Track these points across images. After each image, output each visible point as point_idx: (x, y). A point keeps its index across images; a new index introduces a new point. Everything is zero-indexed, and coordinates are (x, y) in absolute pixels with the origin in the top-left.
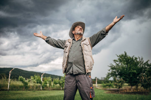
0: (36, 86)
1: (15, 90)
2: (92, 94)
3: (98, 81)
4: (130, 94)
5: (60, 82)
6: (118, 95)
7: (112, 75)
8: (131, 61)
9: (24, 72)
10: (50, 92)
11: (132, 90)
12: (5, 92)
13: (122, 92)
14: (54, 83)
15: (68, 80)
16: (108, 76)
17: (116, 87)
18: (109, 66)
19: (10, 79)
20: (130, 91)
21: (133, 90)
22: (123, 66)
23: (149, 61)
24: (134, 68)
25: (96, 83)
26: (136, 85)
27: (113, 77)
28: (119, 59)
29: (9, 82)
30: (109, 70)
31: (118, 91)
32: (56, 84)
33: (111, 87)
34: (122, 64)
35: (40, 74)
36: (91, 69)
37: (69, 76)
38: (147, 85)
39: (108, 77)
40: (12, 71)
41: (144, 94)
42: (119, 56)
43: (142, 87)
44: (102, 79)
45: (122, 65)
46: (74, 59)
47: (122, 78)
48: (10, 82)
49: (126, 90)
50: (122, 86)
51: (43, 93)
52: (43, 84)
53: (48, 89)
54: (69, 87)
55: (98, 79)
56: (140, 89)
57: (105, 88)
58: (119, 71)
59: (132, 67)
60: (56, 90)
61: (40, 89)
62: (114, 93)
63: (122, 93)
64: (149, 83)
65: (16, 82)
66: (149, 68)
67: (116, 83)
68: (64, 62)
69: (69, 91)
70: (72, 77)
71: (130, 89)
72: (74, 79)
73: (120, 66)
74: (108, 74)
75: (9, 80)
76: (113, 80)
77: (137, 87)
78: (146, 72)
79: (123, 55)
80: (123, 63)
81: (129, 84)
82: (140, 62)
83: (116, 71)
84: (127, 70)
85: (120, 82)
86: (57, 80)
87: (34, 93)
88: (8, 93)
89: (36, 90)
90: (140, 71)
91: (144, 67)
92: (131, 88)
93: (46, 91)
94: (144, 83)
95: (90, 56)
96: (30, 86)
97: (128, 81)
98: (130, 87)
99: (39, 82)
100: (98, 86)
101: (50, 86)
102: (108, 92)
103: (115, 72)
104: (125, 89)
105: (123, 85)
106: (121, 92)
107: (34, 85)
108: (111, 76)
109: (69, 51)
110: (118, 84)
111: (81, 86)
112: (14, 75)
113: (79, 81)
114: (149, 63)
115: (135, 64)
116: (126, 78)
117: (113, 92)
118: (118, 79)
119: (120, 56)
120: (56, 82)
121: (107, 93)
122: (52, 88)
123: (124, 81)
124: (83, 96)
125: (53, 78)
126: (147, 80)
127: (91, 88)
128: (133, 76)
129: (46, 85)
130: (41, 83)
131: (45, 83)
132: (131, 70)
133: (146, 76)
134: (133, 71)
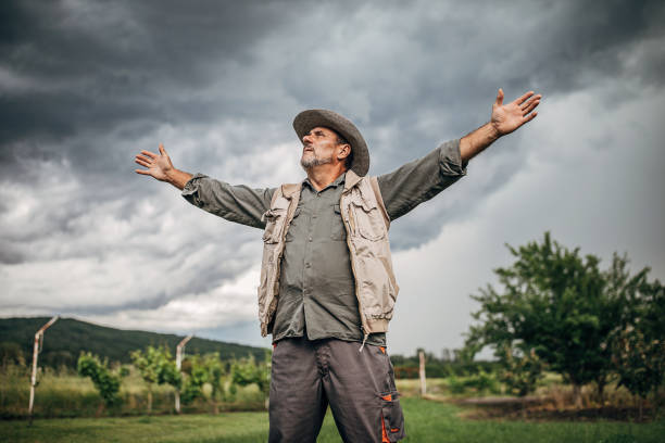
0: (153, 394)
1: (62, 417)
2: (392, 424)
3: (431, 365)
4: (572, 420)
5: (260, 373)
6: (518, 425)
7: (490, 337)
8: (571, 274)
9: (101, 334)
10: (218, 419)
11: (579, 402)
12: (17, 428)
13: (537, 412)
14: (235, 381)
15: (283, 365)
16: (472, 344)
17: (509, 392)
18: (476, 299)
19: (38, 365)
20: (571, 408)
21: (584, 402)
22: (539, 296)
23: (647, 270)
24: (586, 304)
25: (422, 373)
26: (597, 380)
27: (496, 345)
28: (518, 264)
29: (34, 379)
30: (477, 316)
31: (516, 407)
32: (245, 382)
33: (487, 391)
34: (534, 286)
35: (170, 341)
36: (389, 316)
37: (286, 348)
38: (645, 380)
39: (473, 346)
40: (45, 333)
41: (632, 420)
42: (517, 250)
43: (623, 389)
44: (446, 358)
45: (533, 292)
46: (309, 272)
47: (533, 351)
48: (37, 382)
49: (553, 401)
50: (534, 386)
51: (188, 428)
52: (183, 388)
53: (206, 406)
54: (291, 396)
55: (430, 359)
56: (613, 396)
57: (459, 396)
58: (518, 320)
59: (577, 303)
60: (245, 410)
61: (171, 411)
62: (498, 416)
63: (538, 416)
64: (651, 367)
65: (67, 379)
66: (649, 302)
67: (509, 370)
68: (265, 285)
69: (288, 415)
70: (300, 353)
71: (570, 399)
72: (310, 358)
73: (524, 298)
74: (471, 333)
75: (35, 370)
76: (498, 359)
77: (601, 390)
78: (637, 320)
79: (535, 248)
80: (536, 282)
81: (567, 375)
83: (506, 320)
84: (554, 315)
85: (528, 366)
86: (248, 366)
87: (146, 426)
88: (30, 429)
89: (157, 412)
90: (610, 314)
91: (628, 298)
92: (575, 392)
93: (198, 418)
94: (629, 370)
95: (381, 258)
96: (128, 395)
97: (561, 362)
98: (569, 388)
99: (165, 378)
100: (428, 390)
101: (218, 394)
102: (472, 412)
103: (502, 324)
104: (549, 396)
105: (538, 381)
106: (529, 412)
107: (145, 392)
108: (487, 343)
109: (287, 237)
110: (516, 378)
111: (340, 392)
112: (58, 350)
113: (331, 368)
114: (650, 279)
115: (589, 287)
116: (552, 349)
117: (495, 412)
118: (514, 353)
119: (522, 250)
120: (243, 374)
121: (470, 417)
122: (225, 400)
123: (544, 365)
124: (353, 434)
125: (231, 357)
126: (644, 356)
127: (389, 398)
128: (581, 339)
129: (198, 388)
130: (175, 382)
131: (194, 383)
132: (573, 315)
133: (641, 336)
134: (582, 318)
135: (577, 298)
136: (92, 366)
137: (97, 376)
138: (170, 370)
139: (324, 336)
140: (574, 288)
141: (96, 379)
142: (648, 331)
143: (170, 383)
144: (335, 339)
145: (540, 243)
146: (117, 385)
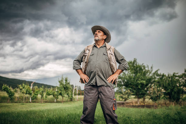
5: (54, 92)
6: (123, 108)
10: (43, 104)
13: (128, 105)
14: (47, 94)
15: (88, 91)
20: (137, 105)
21: (140, 103)
22: (131, 75)
23: (159, 70)
24: (143, 78)
26: (143, 98)
27: (119, 87)
31: (123, 104)
32: (49, 95)
35: (29, 83)
38: (156, 98)
41: (152, 108)
43: (151, 100)
46: (97, 69)
49: (132, 103)
50: (128, 99)
51: (35, 106)
52: (32, 95)
54: (90, 98)
56: (147, 102)
58: (125, 81)
59: (140, 77)
60: (49, 102)
61: (29, 102)
63: (128, 107)
64: (158, 95)
66: (158, 79)
67: (122, 94)
69: (89, 103)
71: (136, 103)
73: (127, 75)
77: (144, 100)
79: (131, 62)
80: (130, 71)
81: (136, 96)
82: (149, 71)
84: (134, 80)
85: (127, 93)
86: (51, 90)
87: (23, 105)
89: (25, 102)
90: (148, 81)
91: (153, 77)
92: (138, 101)
93: (37, 104)
94: (152, 95)
97: (135, 93)
98: (136, 100)
99: (27, 92)
101: (42, 98)
103: (121, 82)
104: (131, 101)
105: (129, 97)
106: (126, 105)
110: (124, 96)
115: (144, 74)
118: (123, 90)
120: (49, 92)
122: (44, 99)
123: (131, 93)
126: (156, 92)
127: (115, 99)
128: (141, 87)
129: (36, 96)
130: (30, 94)
131: (35, 94)
132: (139, 81)
133: (156, 87)
134: (141, 81)
135: (141, 76)
136: (6, 88)
137: (8, 91)
138: (29, 90)
139: (101, 85)
140: (140, 73)
141: (8, 92)
142: (158, 86)
143: (29, 94)
144: (103, 86)
145: (132, 61)
146: (14, 94)
